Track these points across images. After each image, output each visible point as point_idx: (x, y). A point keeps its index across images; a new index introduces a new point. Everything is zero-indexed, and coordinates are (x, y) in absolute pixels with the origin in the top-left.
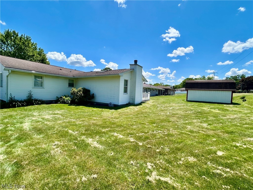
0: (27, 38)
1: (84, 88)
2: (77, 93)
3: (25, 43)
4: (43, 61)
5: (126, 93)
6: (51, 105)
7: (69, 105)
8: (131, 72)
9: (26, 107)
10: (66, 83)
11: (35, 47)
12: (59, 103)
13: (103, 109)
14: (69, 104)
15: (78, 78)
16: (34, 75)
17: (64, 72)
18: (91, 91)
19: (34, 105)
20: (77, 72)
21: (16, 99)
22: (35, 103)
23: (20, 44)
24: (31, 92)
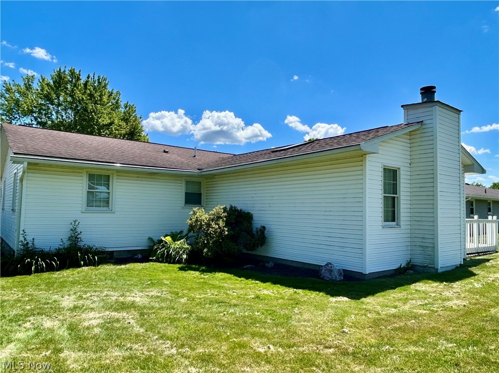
0: (99, 82)
1: (231, 207)
2: (209, 225)
5: (393, 220)
6: (128, 266)
7: (181, 269)
8: (410, 134)
9: (56, 275)
12: (151, 261)
14: (185, 264)
16: (87, 172)
18: (256, 218)
19: (80, 266)
20: (213, 158)
21: (37, 247)
22: (84, 260)
23: (83, 98)
24: (77, 223)
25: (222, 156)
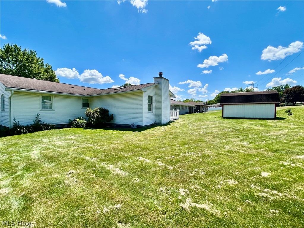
0: (31, 53)
1: (101, 108)
2: (94, 114)
3: (29, 59)
4: (51, 78)
5: (151, 111)
6: (63, 129)
7: (84, 129)
8: (156, 86)
9: (33, 134)
10: (80, 103)
11: (42, 63)
12: (72, 127)
13: (125, 131)
14: (85, 127)
15: (94, 97)
16: (41, 95)
17: (76, 90)
18: (109, 111)
19: (43, 130)
20: (92, 90)
21: (20, 124)
22: (44, 128)
23: (23, 60)
24: (38, 115)
25: (95, 89)
